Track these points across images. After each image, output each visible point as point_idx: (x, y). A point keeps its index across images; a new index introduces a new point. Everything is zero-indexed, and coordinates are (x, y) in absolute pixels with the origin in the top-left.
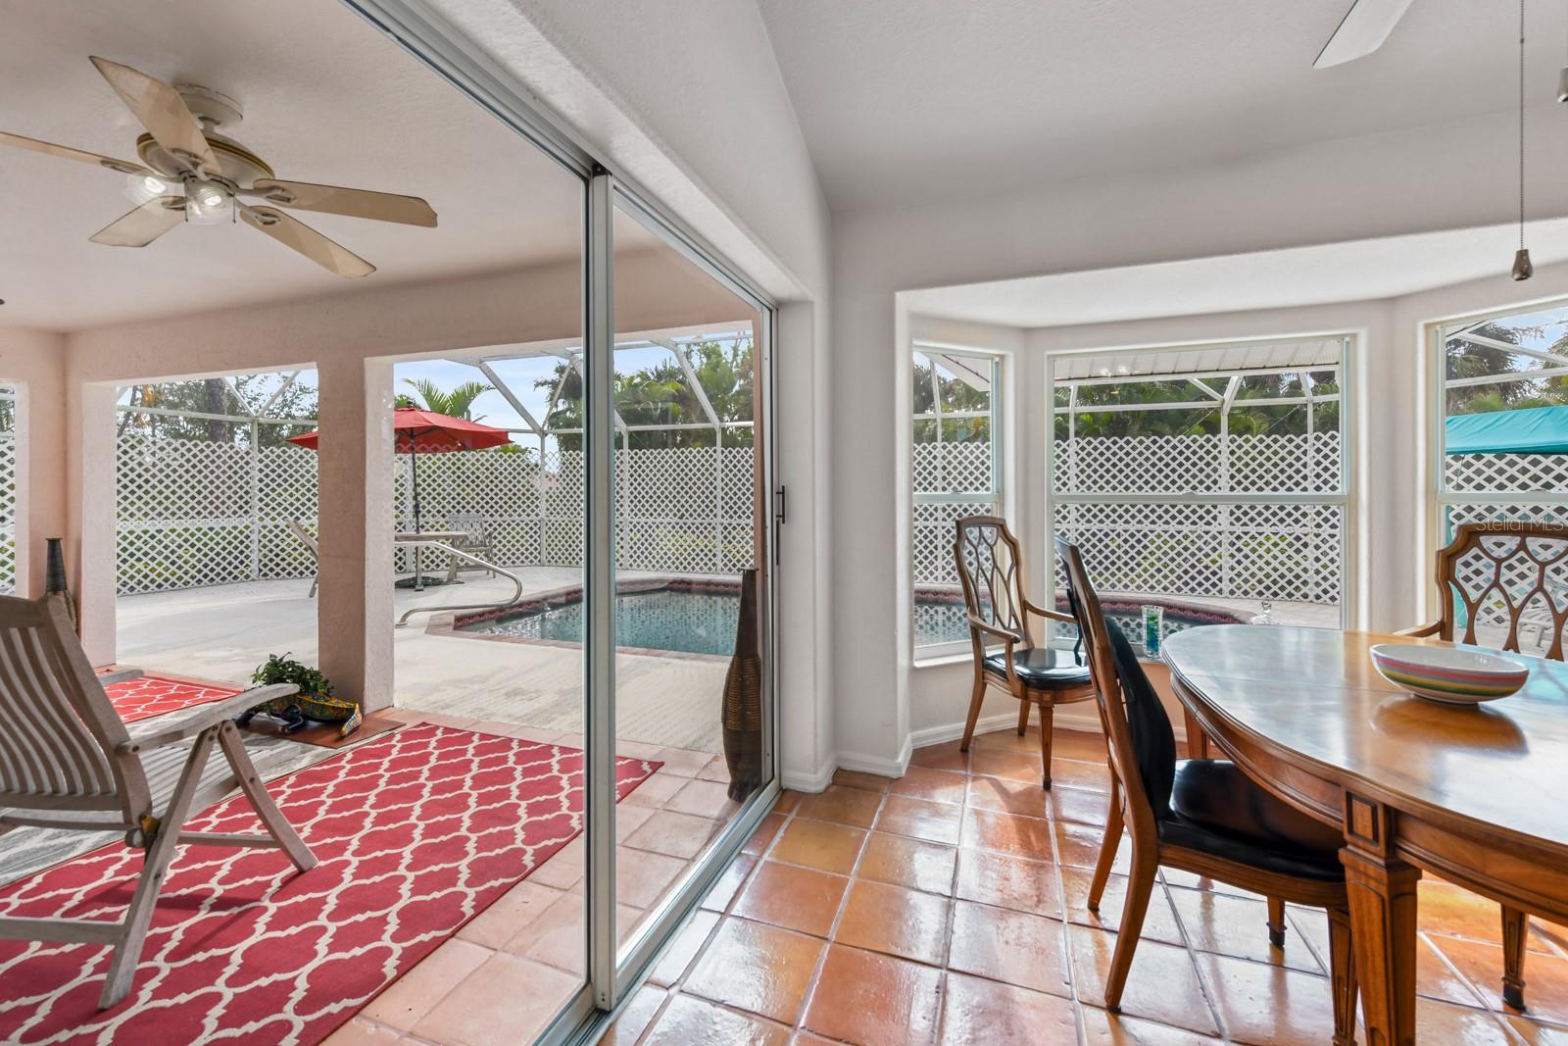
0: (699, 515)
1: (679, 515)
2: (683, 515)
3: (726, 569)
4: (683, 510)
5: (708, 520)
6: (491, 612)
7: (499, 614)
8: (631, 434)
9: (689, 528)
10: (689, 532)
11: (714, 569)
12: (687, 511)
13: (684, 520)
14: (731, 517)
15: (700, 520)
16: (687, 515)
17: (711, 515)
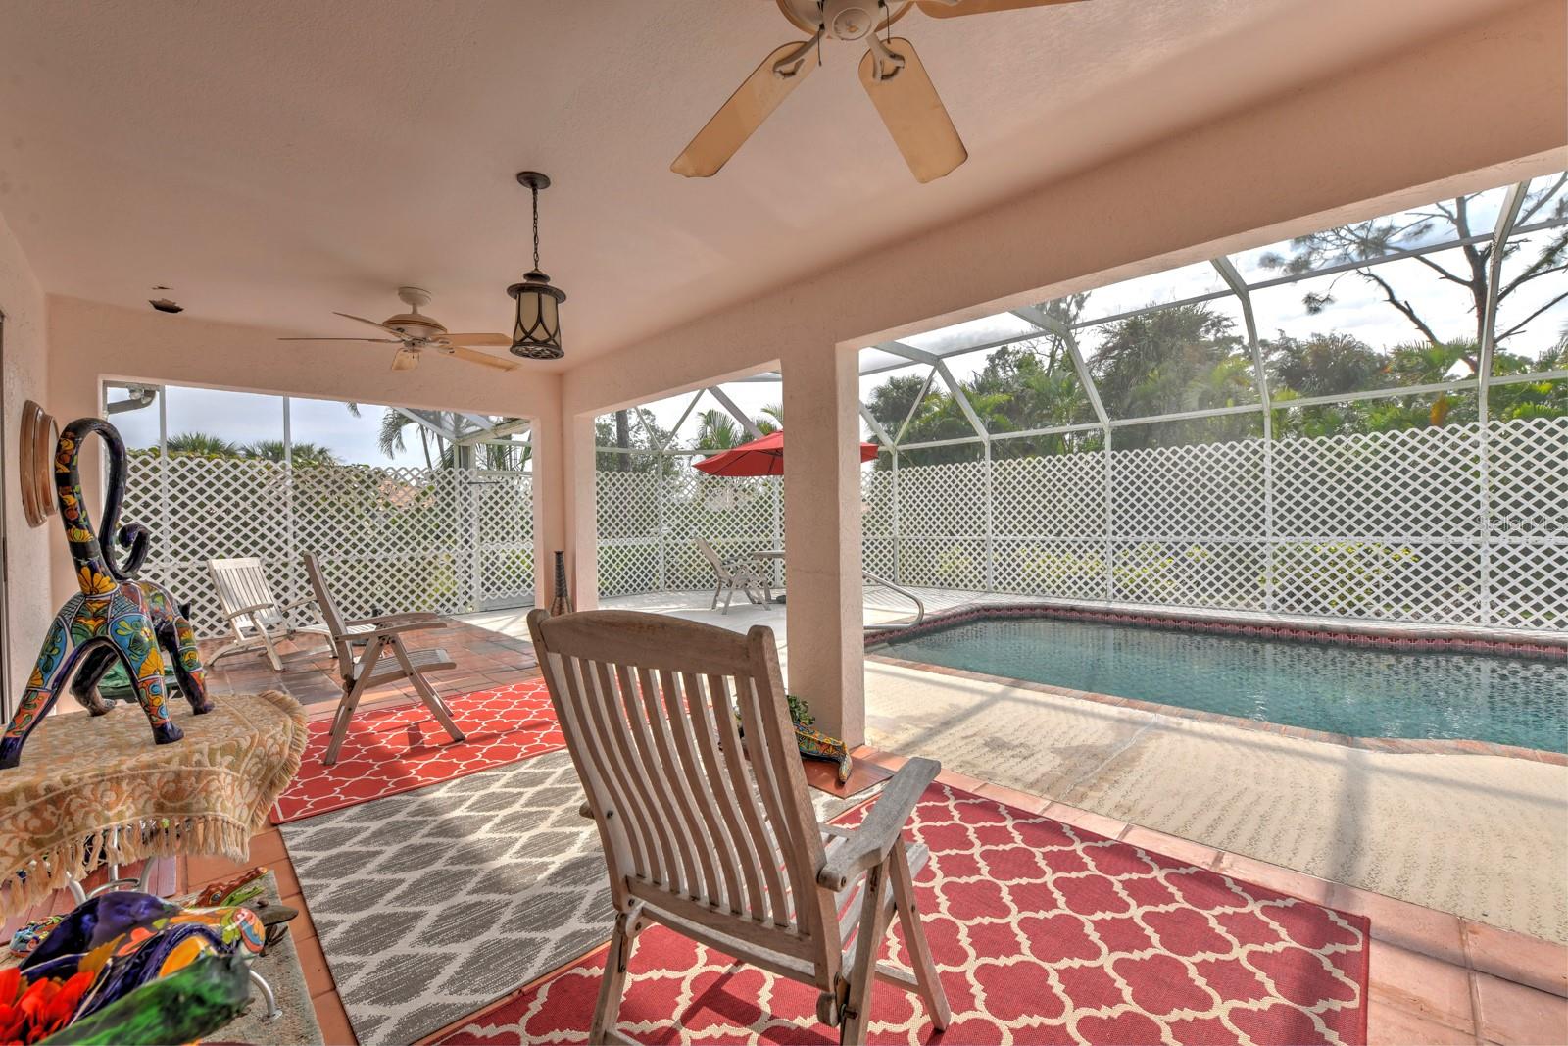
0: (1082, 532)
1: (1055, 532)
2: (1060, 532)
3: (1120, 596)
4: (1060, 527)
5: (1095, 537)
6: (882, 634)
7: (887, 636)
8: (993, 445)
9: (1069, 546)
10: (1069, 551)
11: (1103, 595)
12: (1066, 527)
13: (1062, 537)
14: (1127, 534)
15: (1083, 537)
16: (1066, 532)
17: (1099, 532)
